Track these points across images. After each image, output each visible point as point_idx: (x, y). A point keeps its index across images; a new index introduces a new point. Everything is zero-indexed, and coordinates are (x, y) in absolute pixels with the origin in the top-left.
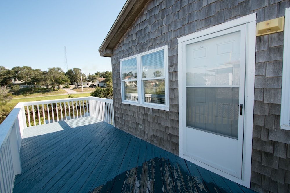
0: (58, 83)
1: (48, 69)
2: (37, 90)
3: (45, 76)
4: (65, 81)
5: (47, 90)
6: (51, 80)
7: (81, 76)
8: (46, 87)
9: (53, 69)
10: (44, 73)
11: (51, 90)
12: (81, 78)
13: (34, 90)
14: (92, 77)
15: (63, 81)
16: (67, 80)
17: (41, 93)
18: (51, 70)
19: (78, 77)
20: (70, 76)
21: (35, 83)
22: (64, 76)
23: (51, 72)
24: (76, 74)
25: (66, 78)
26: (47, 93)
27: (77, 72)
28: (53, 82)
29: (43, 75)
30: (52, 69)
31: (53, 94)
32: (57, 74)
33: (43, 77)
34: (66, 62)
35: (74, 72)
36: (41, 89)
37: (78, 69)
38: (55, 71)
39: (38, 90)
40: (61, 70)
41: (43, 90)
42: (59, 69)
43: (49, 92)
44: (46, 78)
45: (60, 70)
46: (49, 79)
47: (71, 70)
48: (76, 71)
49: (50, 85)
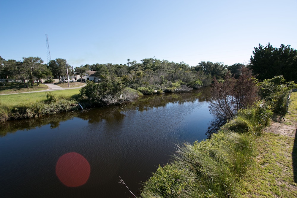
0: (37, 76)
1: (23, 58)
2: (9, 85)
3: (18, 68)
4: (47, 75)
5: (23, 85)
6: (28, 73)
7: (66, 68)
8: (22, 82)
9: (30, 59)
10: (19, 64)
11: (28, 86)
12: (67, 71)
13: (6, 85)
14: (81, 70)
15: (43, 75)
16: (49, 73)
17: (14, 89)
18: (28, 61)
19: (63, 69)
20: (53, 68)
21: (7, 77)
22: (44, 69)
23: (27, 62)
24: (60, 65)
25: (48, 71)
26: (22, 89)
27: (62, 63)
28: (31, 75)
29: (17, 67)
30: (28, 59)
31: (31, 91)
32: (35, 65)
33: (17, 69)
34: (49, 53)
35: (57, 63)
36: (15, 84)
37: (63, 60)
38: (32, 61)
39: (11, 85)
40: (41, 60)
41: (18, 85)
42: (37, 59)
43: (26, 88)
44: (21, 70)
45: (39, 61)
46: (25, 71)
47: (54, 61)
48: (60, 63)
49: (26, 79)
